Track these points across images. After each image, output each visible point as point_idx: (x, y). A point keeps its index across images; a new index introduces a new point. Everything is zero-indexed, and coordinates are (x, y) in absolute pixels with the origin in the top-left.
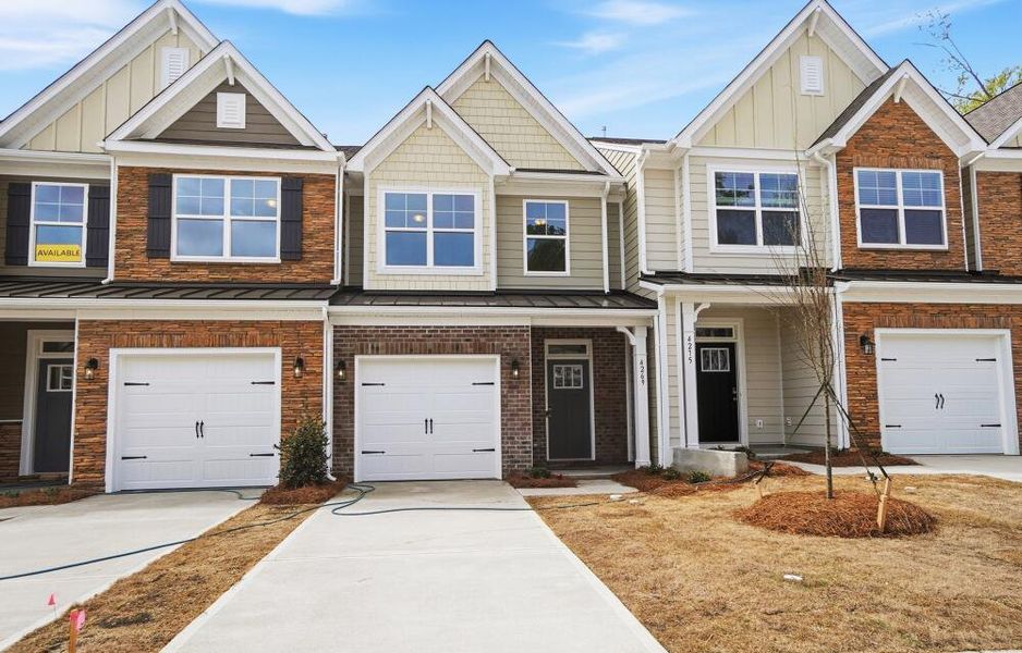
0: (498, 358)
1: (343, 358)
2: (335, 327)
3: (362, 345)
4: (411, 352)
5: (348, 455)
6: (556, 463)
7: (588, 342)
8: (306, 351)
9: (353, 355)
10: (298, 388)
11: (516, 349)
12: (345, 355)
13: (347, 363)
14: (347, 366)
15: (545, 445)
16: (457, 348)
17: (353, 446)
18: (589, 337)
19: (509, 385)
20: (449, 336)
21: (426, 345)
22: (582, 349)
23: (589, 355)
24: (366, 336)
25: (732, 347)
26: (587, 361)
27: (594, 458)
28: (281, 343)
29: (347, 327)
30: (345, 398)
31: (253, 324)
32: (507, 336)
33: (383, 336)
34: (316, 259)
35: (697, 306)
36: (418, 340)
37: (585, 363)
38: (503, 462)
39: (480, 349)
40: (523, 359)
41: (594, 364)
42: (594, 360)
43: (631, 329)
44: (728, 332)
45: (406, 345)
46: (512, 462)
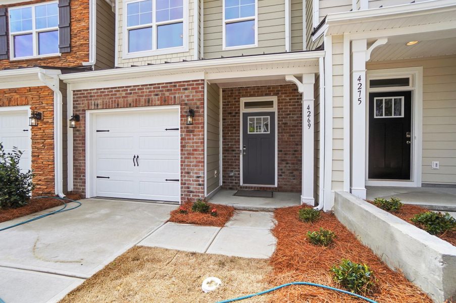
0: (179, 107)
1: (78, 113)
2: (74, 91)
3: (88, 102)
4: (118, 106)
5: (81, 179)
6: (246, 187)
7: (275, 99)
8: (44, 108)
9: (84, 110)
10: (39, 133)
11: (193, 100)
12: (79, 111)
13: (81, 116)
14: (81, 118)
15: (239, 174)
16: (149, 102)
17: (84, 173)
18: (274, 95)
19: (188, 130)
20: (143, 92)
21: (127, 100)
22: (270, 104)
23: (275, 109)
24: (91, 96)
25: (408, 95)
26: (274, 113)
27: (276, 185)
28: (30, 103)
29: (80, 91)
30: (80, 140)
31: (15, 91)
32: (186, 89)
33: (101, 96)
34: (79, 50)
35: (369, 44)
36: (123, 97)
37: (272, 114)
38: (182, 191)
39: (165, 101)
40: (198, 108)
41: (278, 115)
42: (279, 112)
43: (300, 78)
44: (405, 82)
45: (115, 101)
46: (188, 192)
